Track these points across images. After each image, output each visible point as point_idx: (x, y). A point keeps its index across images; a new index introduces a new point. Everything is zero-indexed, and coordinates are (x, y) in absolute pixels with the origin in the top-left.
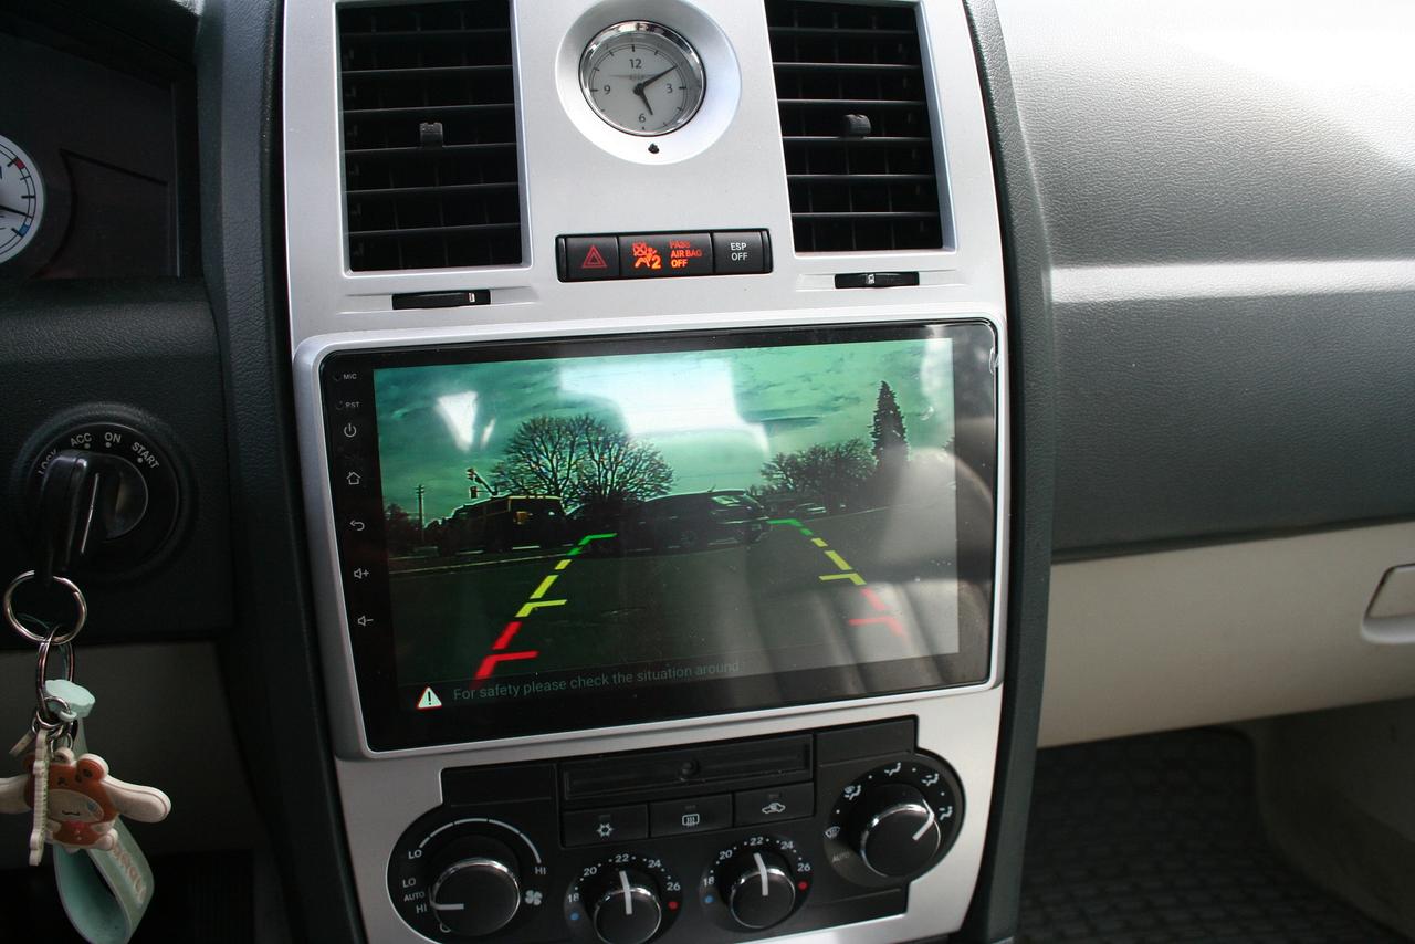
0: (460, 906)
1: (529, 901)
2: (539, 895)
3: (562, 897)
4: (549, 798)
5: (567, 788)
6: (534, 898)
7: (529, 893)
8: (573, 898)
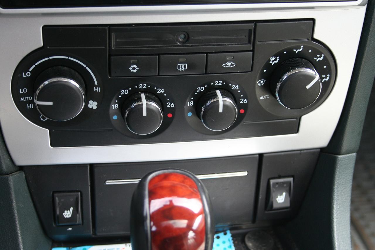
0: (51, 103)
1: (90, 106)
2: (96, 103)
3: (109, 106)
4: (103, 47)
5: (113, 42)
6: (93, 105)
7: (91, 102)
8: (115, 106)
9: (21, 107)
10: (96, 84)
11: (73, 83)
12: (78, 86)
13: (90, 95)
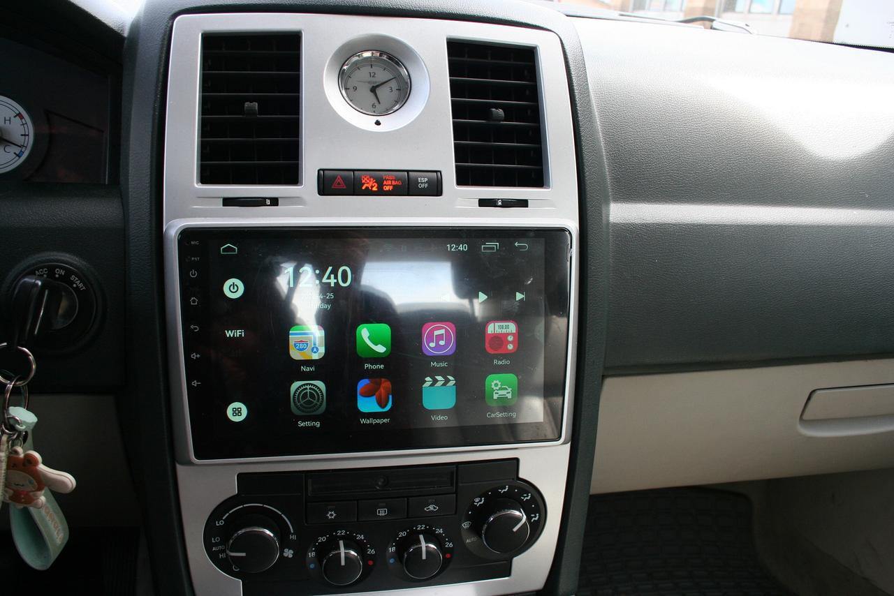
0: (244, 554)
1: (285, 555)
2: (291, 552)
3: (305, 554)
4: (300, 494)
5: (310, 488)
6: (289, 553)
7: (286, 550)
8: (312, 555)
9: (213, 556)
10: (292, 531)
11: (268, 532)
12: (272, 535)
13: (285, 543)
